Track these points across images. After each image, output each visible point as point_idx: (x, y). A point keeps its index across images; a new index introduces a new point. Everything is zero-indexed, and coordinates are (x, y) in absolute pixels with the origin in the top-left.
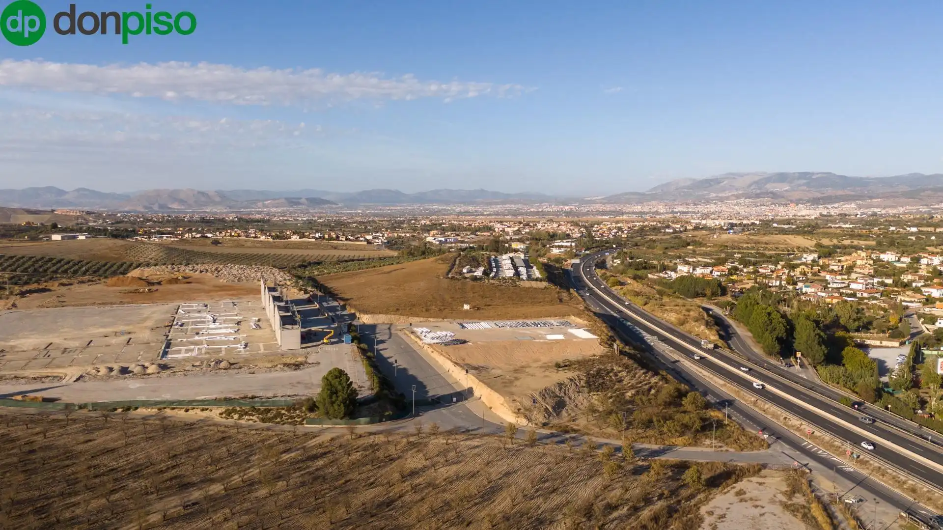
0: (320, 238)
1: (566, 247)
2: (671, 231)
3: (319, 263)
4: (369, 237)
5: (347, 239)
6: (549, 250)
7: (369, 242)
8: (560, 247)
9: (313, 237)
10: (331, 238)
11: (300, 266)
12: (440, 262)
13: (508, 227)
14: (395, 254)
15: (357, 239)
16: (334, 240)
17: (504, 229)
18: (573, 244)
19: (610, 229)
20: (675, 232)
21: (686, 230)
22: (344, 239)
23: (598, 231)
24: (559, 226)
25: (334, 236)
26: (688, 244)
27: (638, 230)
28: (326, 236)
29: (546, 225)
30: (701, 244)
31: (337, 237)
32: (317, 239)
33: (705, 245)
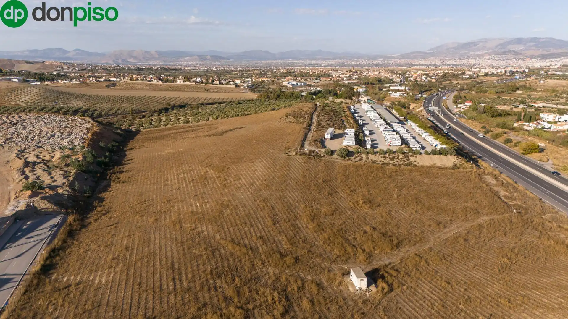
0: (200, 82)
1: (402, 91)
2: (467, 77)
3: (182, 106)
4: (238, 82)
5: (220, 83)
6: (387, 94)
7: (237, 86)
8: (396, 91)
9: (194, 81)
10: (207, 82)
11: (160, 111)
12: (292, 119)
13: (343, 74)
14: (255, 96)
15: (228, 84)
16: (210, 83)
17: (339, 75)
18: (407, 88)
19: (419, 75)
20: (470, 78)
21: (478, 76)
22: (218, 83)
23: (411, 77)
24: (379, 73)
25: (210, 81)
26: (518, 89)
27: (442, 76)
28: (204, 81)
29: (370, 73)
30: (531, 89)
31: (213, 81)
32: (196, 82)
33: (535, 90)
